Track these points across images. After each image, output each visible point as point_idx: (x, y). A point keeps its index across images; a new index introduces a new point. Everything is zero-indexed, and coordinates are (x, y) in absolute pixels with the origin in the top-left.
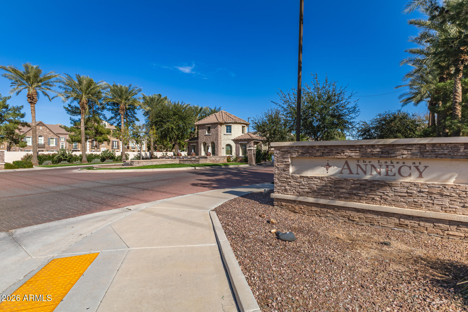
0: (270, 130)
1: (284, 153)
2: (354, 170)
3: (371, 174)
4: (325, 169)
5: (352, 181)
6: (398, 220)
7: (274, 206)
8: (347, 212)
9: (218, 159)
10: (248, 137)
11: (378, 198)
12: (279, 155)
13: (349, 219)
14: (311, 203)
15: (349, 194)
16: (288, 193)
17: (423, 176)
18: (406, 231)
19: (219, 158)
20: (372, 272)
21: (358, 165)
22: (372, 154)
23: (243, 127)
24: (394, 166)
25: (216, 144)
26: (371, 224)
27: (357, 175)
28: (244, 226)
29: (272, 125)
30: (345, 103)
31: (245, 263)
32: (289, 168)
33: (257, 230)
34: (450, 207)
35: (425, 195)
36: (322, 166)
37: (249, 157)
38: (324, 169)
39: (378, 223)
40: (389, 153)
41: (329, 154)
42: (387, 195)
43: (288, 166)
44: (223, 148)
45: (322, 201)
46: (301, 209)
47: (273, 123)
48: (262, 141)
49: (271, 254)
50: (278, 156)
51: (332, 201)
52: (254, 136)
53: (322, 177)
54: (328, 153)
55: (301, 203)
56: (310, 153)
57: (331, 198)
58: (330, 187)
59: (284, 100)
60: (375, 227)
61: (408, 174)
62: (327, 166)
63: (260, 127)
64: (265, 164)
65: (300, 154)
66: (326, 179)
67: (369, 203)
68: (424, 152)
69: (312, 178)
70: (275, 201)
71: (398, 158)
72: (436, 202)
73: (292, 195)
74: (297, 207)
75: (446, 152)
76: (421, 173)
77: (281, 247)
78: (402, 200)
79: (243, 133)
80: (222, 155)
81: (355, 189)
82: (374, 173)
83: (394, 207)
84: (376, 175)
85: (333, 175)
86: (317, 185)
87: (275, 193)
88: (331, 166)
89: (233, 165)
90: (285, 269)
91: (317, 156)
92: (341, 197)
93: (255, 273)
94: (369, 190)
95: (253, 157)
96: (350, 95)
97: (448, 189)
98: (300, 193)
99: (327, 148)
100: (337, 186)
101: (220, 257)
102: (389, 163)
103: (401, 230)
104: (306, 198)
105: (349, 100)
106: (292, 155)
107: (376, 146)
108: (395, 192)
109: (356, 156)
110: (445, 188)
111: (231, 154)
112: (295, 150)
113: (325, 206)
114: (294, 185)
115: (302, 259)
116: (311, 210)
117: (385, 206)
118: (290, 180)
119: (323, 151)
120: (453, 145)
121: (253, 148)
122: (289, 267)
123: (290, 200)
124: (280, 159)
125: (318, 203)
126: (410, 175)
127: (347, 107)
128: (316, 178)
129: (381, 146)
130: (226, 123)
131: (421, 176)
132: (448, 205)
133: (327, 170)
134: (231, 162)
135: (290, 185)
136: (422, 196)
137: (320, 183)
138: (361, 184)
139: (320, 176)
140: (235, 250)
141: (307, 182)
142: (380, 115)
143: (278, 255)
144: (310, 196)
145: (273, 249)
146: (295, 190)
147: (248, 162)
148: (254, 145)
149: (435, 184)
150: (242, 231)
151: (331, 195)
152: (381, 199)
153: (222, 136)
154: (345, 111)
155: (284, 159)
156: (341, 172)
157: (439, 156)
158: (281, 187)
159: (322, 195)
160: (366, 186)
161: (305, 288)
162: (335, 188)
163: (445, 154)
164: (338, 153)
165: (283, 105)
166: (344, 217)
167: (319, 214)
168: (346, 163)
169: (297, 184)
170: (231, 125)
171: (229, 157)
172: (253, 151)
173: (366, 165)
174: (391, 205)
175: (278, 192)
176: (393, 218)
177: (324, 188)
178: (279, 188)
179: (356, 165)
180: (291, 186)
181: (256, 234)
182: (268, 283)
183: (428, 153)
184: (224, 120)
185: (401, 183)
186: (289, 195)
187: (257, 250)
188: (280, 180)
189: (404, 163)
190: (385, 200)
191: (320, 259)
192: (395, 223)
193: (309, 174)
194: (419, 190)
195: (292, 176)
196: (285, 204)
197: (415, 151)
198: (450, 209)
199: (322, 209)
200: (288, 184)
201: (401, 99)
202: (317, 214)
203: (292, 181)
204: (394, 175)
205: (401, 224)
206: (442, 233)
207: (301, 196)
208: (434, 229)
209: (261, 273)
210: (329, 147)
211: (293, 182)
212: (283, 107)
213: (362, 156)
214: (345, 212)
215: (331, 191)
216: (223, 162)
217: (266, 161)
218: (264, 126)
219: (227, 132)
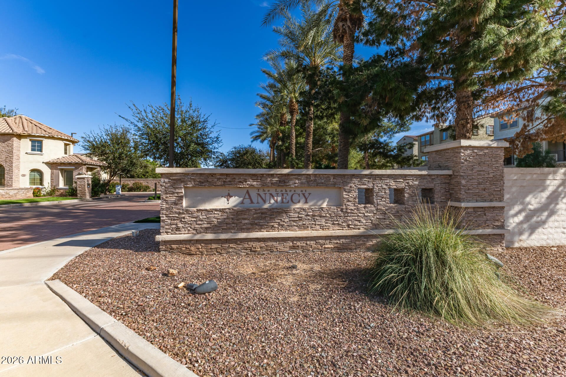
0: (113, 153)
1: (175, 182)
2: (255, 200)
3: (270, 203)
4: (226, 199)
5: (254, 210)
6: (292, 243)
7: (160, 252)
8: (249, 243)
9: (12, 193)
10: (77, 160)
11: (277, 225)
12: (169, 185)
13: (251, 250)
14: (211, 240)
15: (252, 224)
16: (181, 232)
17: (308, 202)
18: (298, 251)
19: (16, 191)
20: (301, 298)
21: (259, 194)
22: (272, 183)
23: (66, 145)
24: (287, 194)
25: (7, 169)
26: (270, 252)
27: (257, 204)
28: (131, 290)
29: (117, 147)
30: (208, 132)
31: (169, 347)
32: (182, 200)
33: (155, 290)
34: (326, 226)
35: (310, 218)
36: (222, 197)
37: (80, 189)
38: (224, 200)
39: (277, 249)
40: (285, 182)
41: (230, 183)
42: (284, 222)
43: (181, 198)
44: (24, 175)
45: (223, 236)
46: (198, 249)
47: (118, 145)
48: (100, 166)
49: (197, 317)
50: (167, 186)
51: (235, 234)
52: (88, 160)
53: (223, 209)
54: (230, 181)
55: (198, 241)
56: (209, 182)
57: (233, 231)
58: (232, 219)
59: (139, 117)
60: (274, 253)
61: (298, 201)
62: (227, 196)
63: (97, 147)
64: (107, 197)
65: (197, 183)
66: (227, 210)
67: (269, 231)
68: (310, 181)
69: (212, 211)
70: (162, 246)
71: (292, 186)
72: (317, 223)
73: (187, 234)
74: (193, 248)
75: (323, 181)
76: (306, 199)
77: (204, 303)
78: (295, 224)
79: (66, 153)
80: (22, 186)
81: (258, 218)
82: (272, 201)
83: (289, 232)
84: (274, 204)
85: (235, 206)
86: (217, 219)
87: (162, 234)
88: (232, 196)
89: (48, 201)
90: (226, 330)
91: (218, 186)
92: (244, 229)
93: (195, 355)
94: (269, 218)
95: (86, 189)
96: (213, 124)
97: (324, 211)
98: (196, 230)
99: (229, 177)
100: (240, 217)
101: (117, 355)
102: (284, 192)
103: (294, 251)
104: (204, 235)
105: (212, 130)
106: (187, 184)
107: (275, 176)
108: (289, 217)
109: (257, 185)
110: (323, 210)
111: (41, 184)
112: (191, 179)
113: (227, 241)
114: (189, 221)
115: (237, 309)
116: (211, 249)
117: (282, 232)
118: (183, 216)
119: (224, 180)
120: (327, 176)
121: (87, 176)
122: (230, 327)
123: (183, 240)
124: (169, 190)
125: (220, 238)
126: (299, 202)
127: (210, 136)
128: (216, 210)
129: (279, 176)
130: (29, 136)
131: (306, 202)
132: (324, 224)
133: (228, 201)
134: (42, 196)
135: (183, 222)
136: (309, 219)
137: (222, 216)
138: (262, 213)
139: (222, 208)
140: (140, 332)
141: (206, 215)
142: (235, 148)
143: (207, 316)
144: (210, 231)
145: (195, 309)
146: (191, 227)
147: (77, 196)
148: (87, 171)
149: (316, 208)
150: (131, 299)
151: (233, 228)
152: (279, 225)
153: (21, 156)
154: (208, 140)
155: (175, 189)
156: (242, 203)
157: (319, 185)
158: (171, 225)
159: (223, 229)
160: (266, 214)
161: (264, 344)
162: (238, 220)
163: (322, 183)
164: (240, 182)
165: (136, 123)
166: (246, 249)
167: (220, 251)
168: (248, 192)
169: (193, 219)
170: (42, 140)
171: (38, 188)
172: (86, 181)
173: (265, 194)
174: (287, 230)
175: (167, 232)
176: (288, 242)
177: (226, 220)
178: (167, 227)
179: (257, 195)
180: (185, 223)
181: (157, 296)
182: (221, 360)
183: (312, 182)
184: (26, 131)
185: (294, 209)
186: (183, 235)
187: (173, 320)
188: (170, 217)
189: (295, 191)
190: (282, 226)
191: (254, 302)
192: (290, 246)
193: (208, 206)
194: (306, 214)
195: (187, 211)
196: (177, 246)
197: (304, 181)
198: (326, 227)
199: (223, 245)
200: (181, 221)
201: (252, 136)
202: (217, 252)
203: (186, 216)
204: (288, 202)
205: (294, 246)
206: (321, 248)
207: (198, 233)
208: (316, 246)
209: (203, 350)
210: (231, 176)
211: (188, 218)
212: (136, 126)
213: (263, 185)
214: (248, 244)
215: (233, 223)
216: (25, 198)
217: (105, 194)
218: (103, 146)
219: (32, 150)
